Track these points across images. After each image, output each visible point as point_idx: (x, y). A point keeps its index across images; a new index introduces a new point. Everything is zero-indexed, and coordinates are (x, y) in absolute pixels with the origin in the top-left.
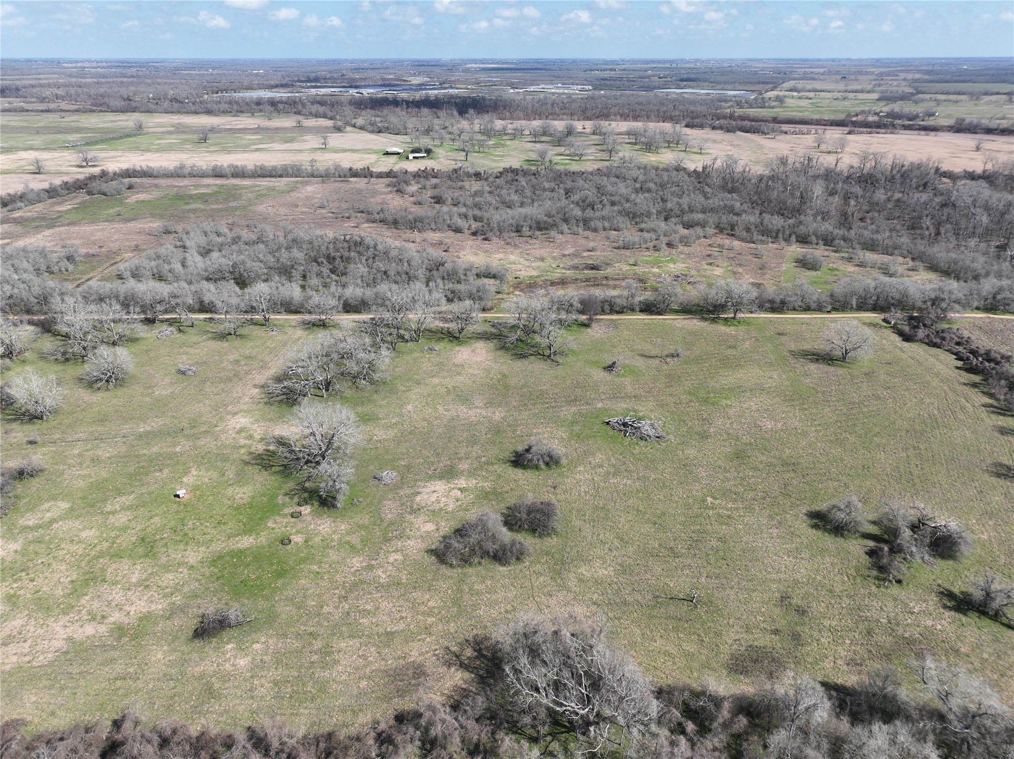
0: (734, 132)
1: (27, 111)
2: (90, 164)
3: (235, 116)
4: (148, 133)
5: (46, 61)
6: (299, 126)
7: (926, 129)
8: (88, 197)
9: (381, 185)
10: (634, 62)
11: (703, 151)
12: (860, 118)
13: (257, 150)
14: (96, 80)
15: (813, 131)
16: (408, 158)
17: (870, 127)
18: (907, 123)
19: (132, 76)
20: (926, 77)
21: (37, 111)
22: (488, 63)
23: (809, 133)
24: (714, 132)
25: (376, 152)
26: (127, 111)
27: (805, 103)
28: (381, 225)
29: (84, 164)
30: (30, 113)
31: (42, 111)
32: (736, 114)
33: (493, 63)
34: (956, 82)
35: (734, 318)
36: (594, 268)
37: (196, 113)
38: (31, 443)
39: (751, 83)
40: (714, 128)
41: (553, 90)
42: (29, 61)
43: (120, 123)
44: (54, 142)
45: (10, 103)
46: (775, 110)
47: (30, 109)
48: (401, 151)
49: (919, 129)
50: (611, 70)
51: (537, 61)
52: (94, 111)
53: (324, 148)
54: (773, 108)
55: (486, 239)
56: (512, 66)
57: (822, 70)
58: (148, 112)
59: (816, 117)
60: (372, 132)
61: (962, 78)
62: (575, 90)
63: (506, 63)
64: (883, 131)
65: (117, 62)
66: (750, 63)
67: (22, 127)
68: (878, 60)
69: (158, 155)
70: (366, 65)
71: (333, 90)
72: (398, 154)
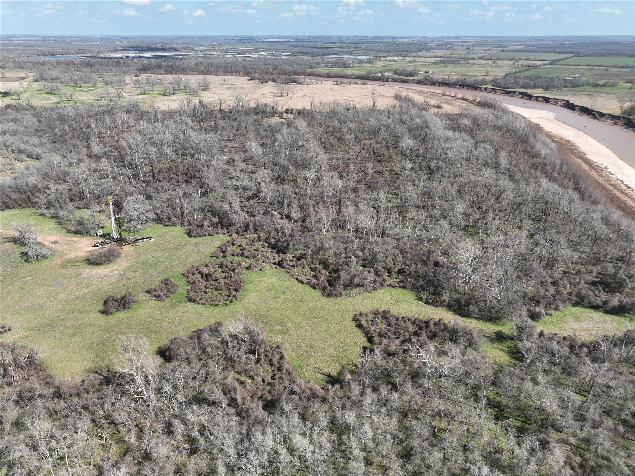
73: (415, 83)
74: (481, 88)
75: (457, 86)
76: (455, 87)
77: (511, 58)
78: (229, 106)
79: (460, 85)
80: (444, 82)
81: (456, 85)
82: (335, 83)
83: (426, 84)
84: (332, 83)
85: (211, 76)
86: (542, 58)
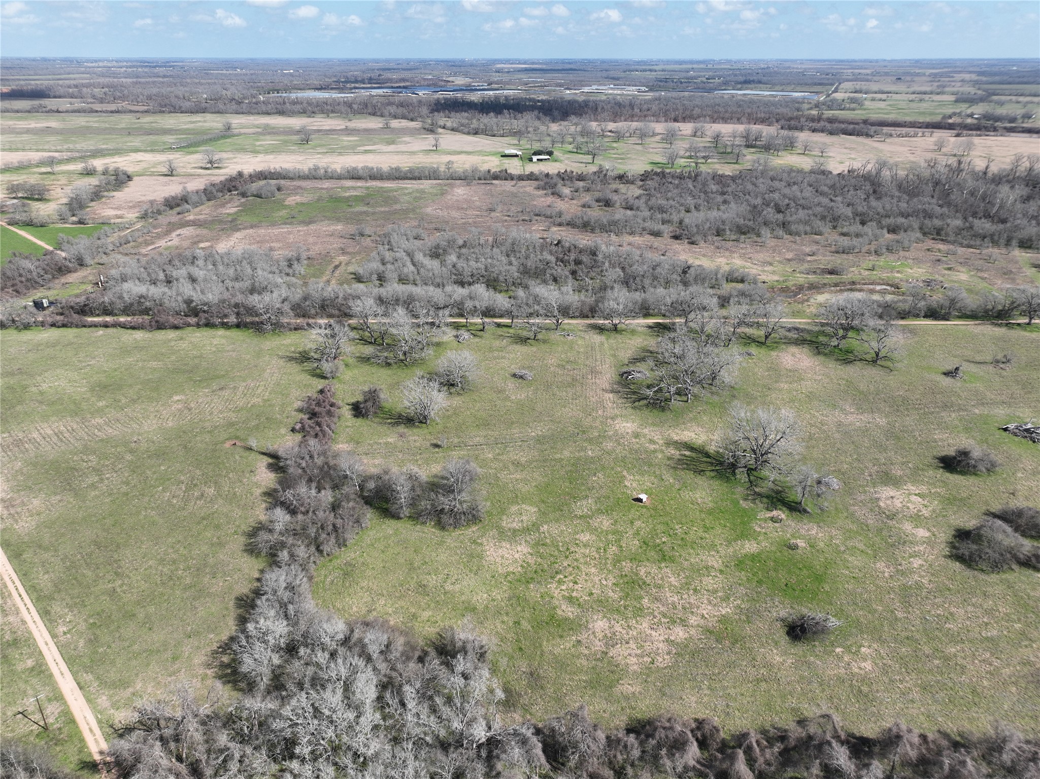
0: (837, 134)
1: (97, 111)
2: (216, 165)
3: (309, 117)
4: (239, 135)
5: (65, 60)
6: (387, 127)
8: (243, 200)
9: (529, 187)
10: (668, 62)
11: (824, 154)
12: (957, 120)
13: (366, 152)
14: (135, 80)
15: (920, 134)
16: (531, 160)
18: (1008, 125)
19: (164, 76)
20: (984, 79)
21: (107, 112)
23: (915, 136)
24: (815, 134)
25: (494, 154)
26: (197, 112)
27: (882, 105)
28: (569, 228)
29: (209, 165)
30: (99, 114)
31: (112, 112)
32: (824, 116)
33: (519, 63)
34: (1019, 83)
35: (1029, 324)
36: (831, 272)
37: (268, 114)
38: (437, 446)
39: (806, 84)
40: (814, 131)
41: (609, 90)
42: (45, 60)
43: (200, 124)
44: (154, 143)
45: (71, 104)
46: (856, 112)
47: (99, 109)
48: (519, 153)
51: (563, 62)
52: (164, 112)
53: (436, 149)
54: (854, 110)
55: (692, 243)
56: (544, 67)
57: (868, 71)
58: (218, 112)
59: (908, 119)
60: (468, 133)
61: (1025, 80)
62: (631, 91)
63: (533, 63)
64: (992, 133)
65: (137, 61)
66: (787, 64)
67: (106, 129)
68: (917, 61)
69: (272, 156)
70: (392, 65)
71: (385, 91)
72: (516, 156)
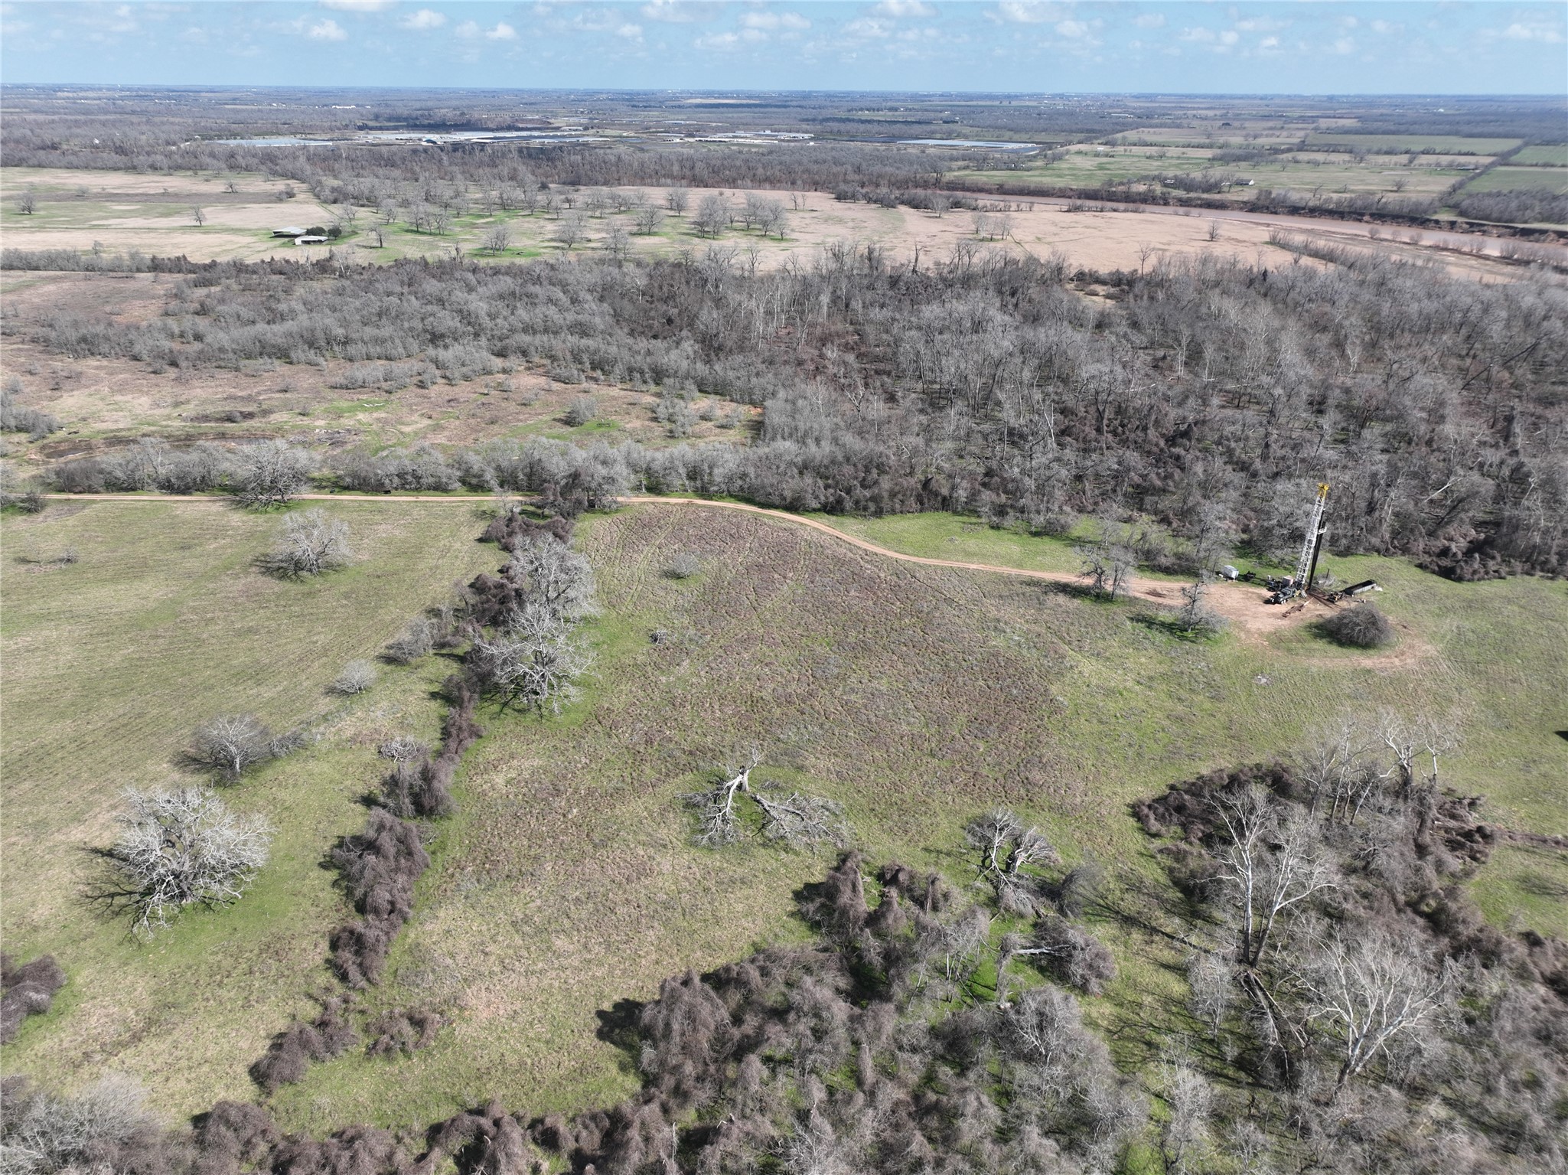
7: (1209, 205)
12: (1142, 188)
16: (294, 243)
17: (1134, 202)
22: (727, 98)
48: (300, 232)
49: (1201, 206)
50: (891, 109)
73: (1241, 209)
74: (1437, 222)
75: (1366, 218)
76: (1360, 221)
77: (1385, 148)
78: (937, 264)
79: (1372, 215)
80: (1326, 206)
81: (1363, 215)
82: (1065, 208)
83: (1276, 213)
84: (1057, 208)
85: (736, 191)
86: (1465, 149)
